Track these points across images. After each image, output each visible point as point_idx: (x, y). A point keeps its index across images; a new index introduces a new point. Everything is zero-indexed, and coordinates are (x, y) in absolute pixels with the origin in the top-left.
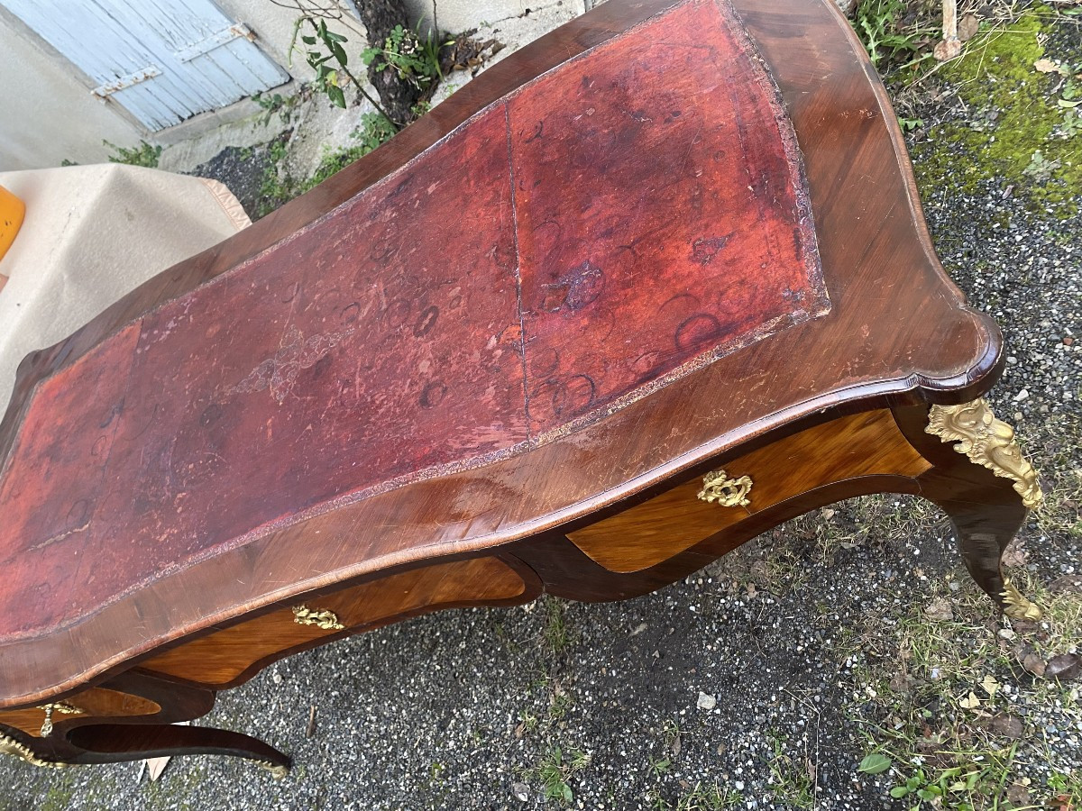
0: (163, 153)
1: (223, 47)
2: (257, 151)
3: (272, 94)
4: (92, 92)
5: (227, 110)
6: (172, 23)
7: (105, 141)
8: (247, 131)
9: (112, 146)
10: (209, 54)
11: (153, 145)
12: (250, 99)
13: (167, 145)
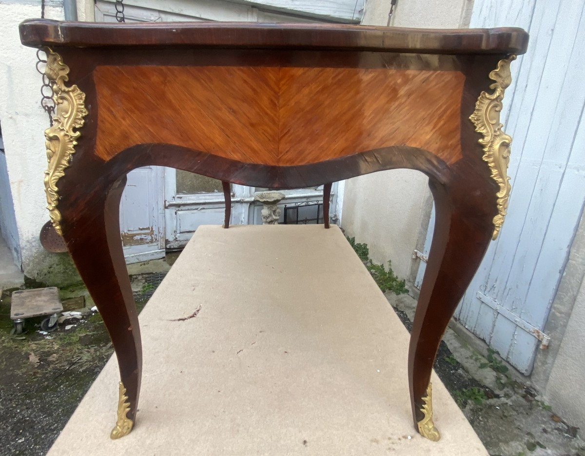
0: (406, 295)
1: (515, 326)
2: (460, 371)
3: (504, 363)
4: (416, 250)
5: (465, 330)
6: (503, 288)
7: (390, 261)
8: (463, 351)
9: (390, 265)
10: (499, 315)
11: (406, 287)
12: (487, 347)
13: (412, 295)
